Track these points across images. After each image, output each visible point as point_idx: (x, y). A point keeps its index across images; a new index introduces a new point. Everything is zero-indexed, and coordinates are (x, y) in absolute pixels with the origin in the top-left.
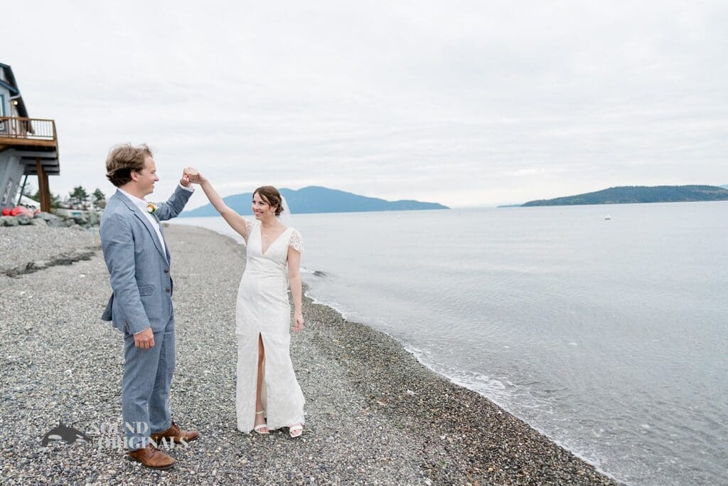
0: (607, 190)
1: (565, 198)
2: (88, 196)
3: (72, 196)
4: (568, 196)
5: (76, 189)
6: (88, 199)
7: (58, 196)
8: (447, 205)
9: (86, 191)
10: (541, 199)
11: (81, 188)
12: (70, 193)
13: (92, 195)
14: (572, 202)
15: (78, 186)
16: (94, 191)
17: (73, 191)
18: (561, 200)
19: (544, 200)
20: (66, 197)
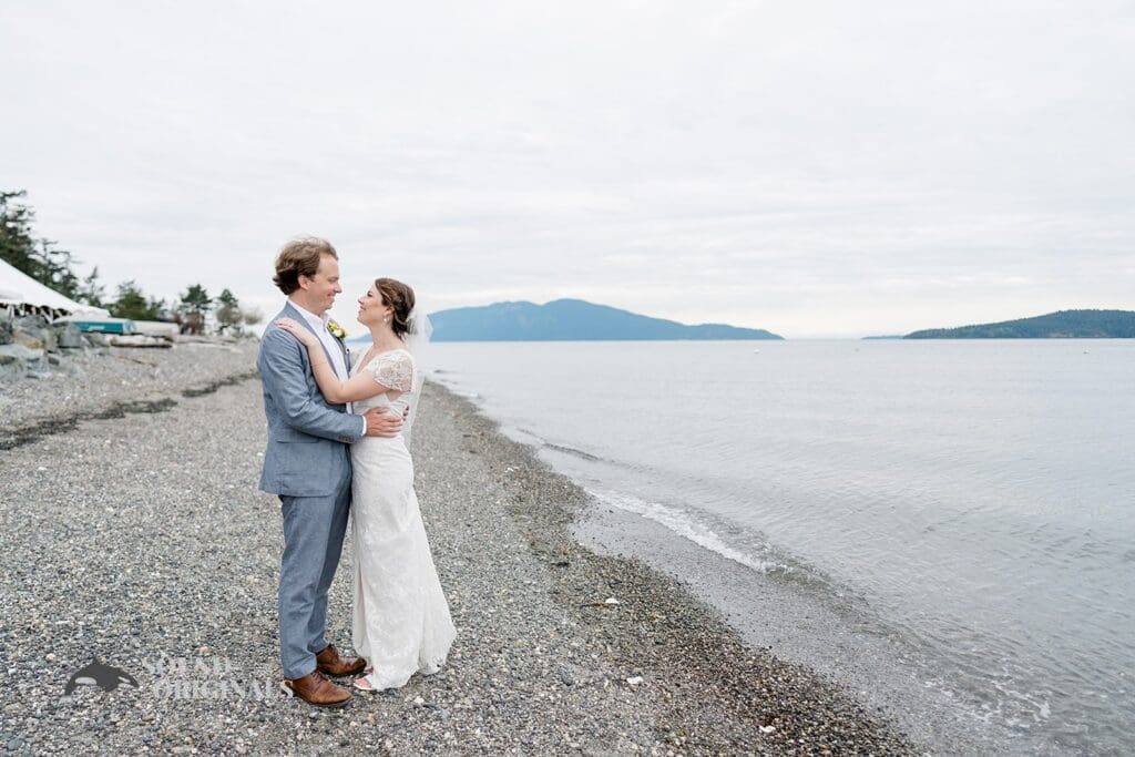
0: (1054, 314)
1: (980, 326)
2: (210, 301)
3: (183, 300)
4: (983, 322)
5: (191, 290)
6: (210, 305)
7: (163, 301)
8: (781, 335)
9: (207, 293)
10: (939, 327)
11: (199, 287)
12: (181, 295)
13: (216, 300)
14: (991, 333)
15: (195, 285)
16: (219, 294)
17: (186, 293)
18: (973, 330)
19: (943, 330)
20: (175, 302)
